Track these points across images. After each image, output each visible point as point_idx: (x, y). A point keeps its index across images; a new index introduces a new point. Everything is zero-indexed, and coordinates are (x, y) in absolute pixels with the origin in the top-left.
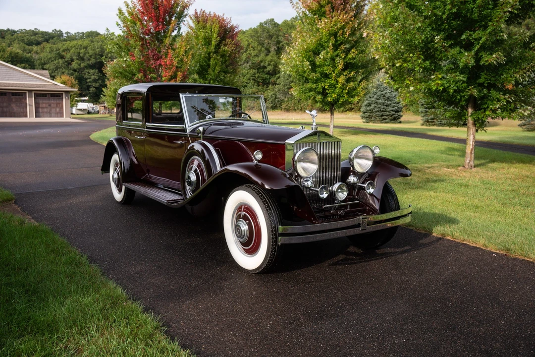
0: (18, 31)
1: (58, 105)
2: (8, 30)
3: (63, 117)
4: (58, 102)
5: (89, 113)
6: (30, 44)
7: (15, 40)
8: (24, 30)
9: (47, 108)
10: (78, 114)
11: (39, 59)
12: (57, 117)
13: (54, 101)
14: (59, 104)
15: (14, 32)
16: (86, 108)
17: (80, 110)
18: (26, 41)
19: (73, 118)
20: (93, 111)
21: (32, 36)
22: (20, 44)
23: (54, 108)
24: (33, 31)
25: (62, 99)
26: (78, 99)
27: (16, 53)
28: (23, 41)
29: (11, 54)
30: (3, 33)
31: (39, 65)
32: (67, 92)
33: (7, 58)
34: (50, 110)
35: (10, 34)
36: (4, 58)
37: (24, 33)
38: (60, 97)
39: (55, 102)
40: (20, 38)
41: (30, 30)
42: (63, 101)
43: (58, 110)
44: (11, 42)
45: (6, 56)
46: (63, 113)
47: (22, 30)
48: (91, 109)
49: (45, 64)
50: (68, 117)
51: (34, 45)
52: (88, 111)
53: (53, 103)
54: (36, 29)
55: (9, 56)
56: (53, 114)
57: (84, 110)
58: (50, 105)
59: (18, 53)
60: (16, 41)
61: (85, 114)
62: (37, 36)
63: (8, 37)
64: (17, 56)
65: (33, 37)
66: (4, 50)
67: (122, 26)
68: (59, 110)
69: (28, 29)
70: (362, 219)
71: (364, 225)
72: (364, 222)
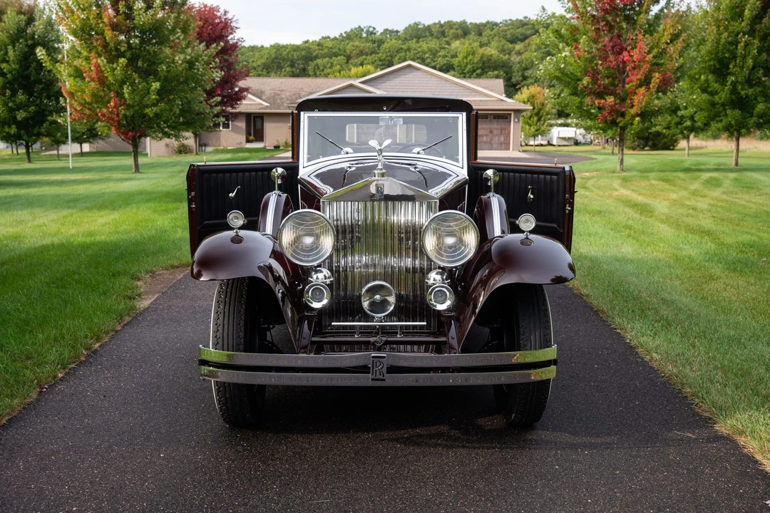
0: (501, 23)
1: (503, 132)
2: (488, 23)
3: (509, 149)
4: (503, 126)
5: (577, 143)
6: (513, 40)
7: (495, 36)
8: (510, 20)
9: (487, 135)
10: (559, 146)
11: (519, 63)
12: (501, 150)
13: (497, 125)
14: (505, 129)
15: (496, 24)
16: (573, 135)
17: (564, 139)
18: (509, 36)
19: (523, 151)
20: (583, 141)
21: (518, 28)
22: (500, 41)
23: (496, 135)
24: (521, 21)
25: (510, 122)
26: (553, 122)
27: (488, 56)
28: (505, 37)
29: (482, 57)
30: (481, 28)
31: (518, 72)
32: (518, 112)
33: (477, 63)
34: (492, 139)
35: (490, 28)
36: (473, 63)
37: (510, 25)
38: (506, 118)
39: (499, 127)
40: (501, 34)
41: (517, 20)
42: (510, 125)
43: (502, 139)
44: (489, 40)
45: (476, 60)
46: (509, 143)
47: (506, 21)
48: (580, 138)
49: (527, 69)
50: (516, 150)
51: (519, 42)
52: (577, 140)
53: (496, 129)
54: (526, 17)
55: (480, 60)
56: (495, 146)
57: (570, 139)
58: (491, 132)
59: (491, 55)
60: (496, 38)
61: (571, 145)
62: (525, 27)
63: (487, 32)
64: (490, 60)
65: (519, 30)
66: (474, 52)
68: (504, 139)
69: (514, 19)
70: (373, 357)
71: (378, 371)
72: (378, 364)
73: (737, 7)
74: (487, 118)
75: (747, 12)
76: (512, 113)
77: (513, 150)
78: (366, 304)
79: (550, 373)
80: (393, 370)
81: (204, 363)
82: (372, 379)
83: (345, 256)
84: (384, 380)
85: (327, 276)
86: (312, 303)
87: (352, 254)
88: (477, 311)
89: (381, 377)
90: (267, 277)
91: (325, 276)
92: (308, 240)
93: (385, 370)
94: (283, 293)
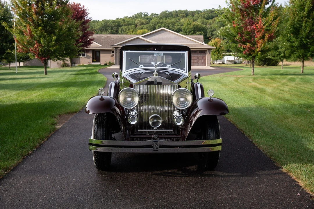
0: (202, 11)
1: (203, 58)
2: (197, 11)
3: (206, 66)
4: (203, 56)
5: (235, 63)
6: (208, 19)
7: (200, 17)
8: (206, 10)
9: (196, 59)
10: (228, 64)
11: (210, 28)
12: (202, 66)
13: (201, 55)
14: (204, 57)
15: (200, 11)
16: (233, 60)
17: (229, 61)
18: (206, 17)
20: (238, 62)
21: (210, 13)
22: (202, 19)
23: (200, 60)
24: (211, 10)
25: (206, 54)
26: (225, 54)
27: (197, 25)
28: (204, 17)
29: (194, 26)
30: (194, 13)
31: (210, 32)
32: (209, 50)
33: (192, 28)
34: (198, 61)
35: (197, 13)
36: (190, 28)
37: (206, 12)
38: (204, 52)
39: (201, 56)
40: (203, 15)
41: (209, 10)
42: (206, 55)
43: (203, 61)
44: (197, 18)
45: (191, 27)
46: (206, 63)
47: (205, 10)
48: (237, 61)
49: (214, 31)
50: (208, 66)
51: (210, 19)
52: (235, 62)
53: (200, 57)
54: (213, 9)
55: (193, 27)
56: (199, 64)
57: (232, 61)
58: (198, 58)
59: (198, 25)
60: (200, 18)
61: (233, 64)
62: (213, 13)
63: (196, 15)
64: (198, 27)
66: (190, 23)
67: (229, 3)
68: (204, 61)
69: (208, 9)
70: (154, 142)
71: (156, 147)
72: (156, 144)
73: (302, 6)
74: (196, 52)
75: (306, 8)
76: (207, 50)
77: (207, 66)
78: (150, 123)
79: (219, 148)
80: (161, 146)
81: (91, 144)
82: (154, 150)
83: (142, 106)
84: (158, 150)
85: (136, 113)
86: (131, 122)
87: (145, 105)
88: (192, 126)
89: (157, 149)
90: (114, 113)
91: (135, 112)
92: (129, 99)
93: (158, 147)
94: (120, 119)
